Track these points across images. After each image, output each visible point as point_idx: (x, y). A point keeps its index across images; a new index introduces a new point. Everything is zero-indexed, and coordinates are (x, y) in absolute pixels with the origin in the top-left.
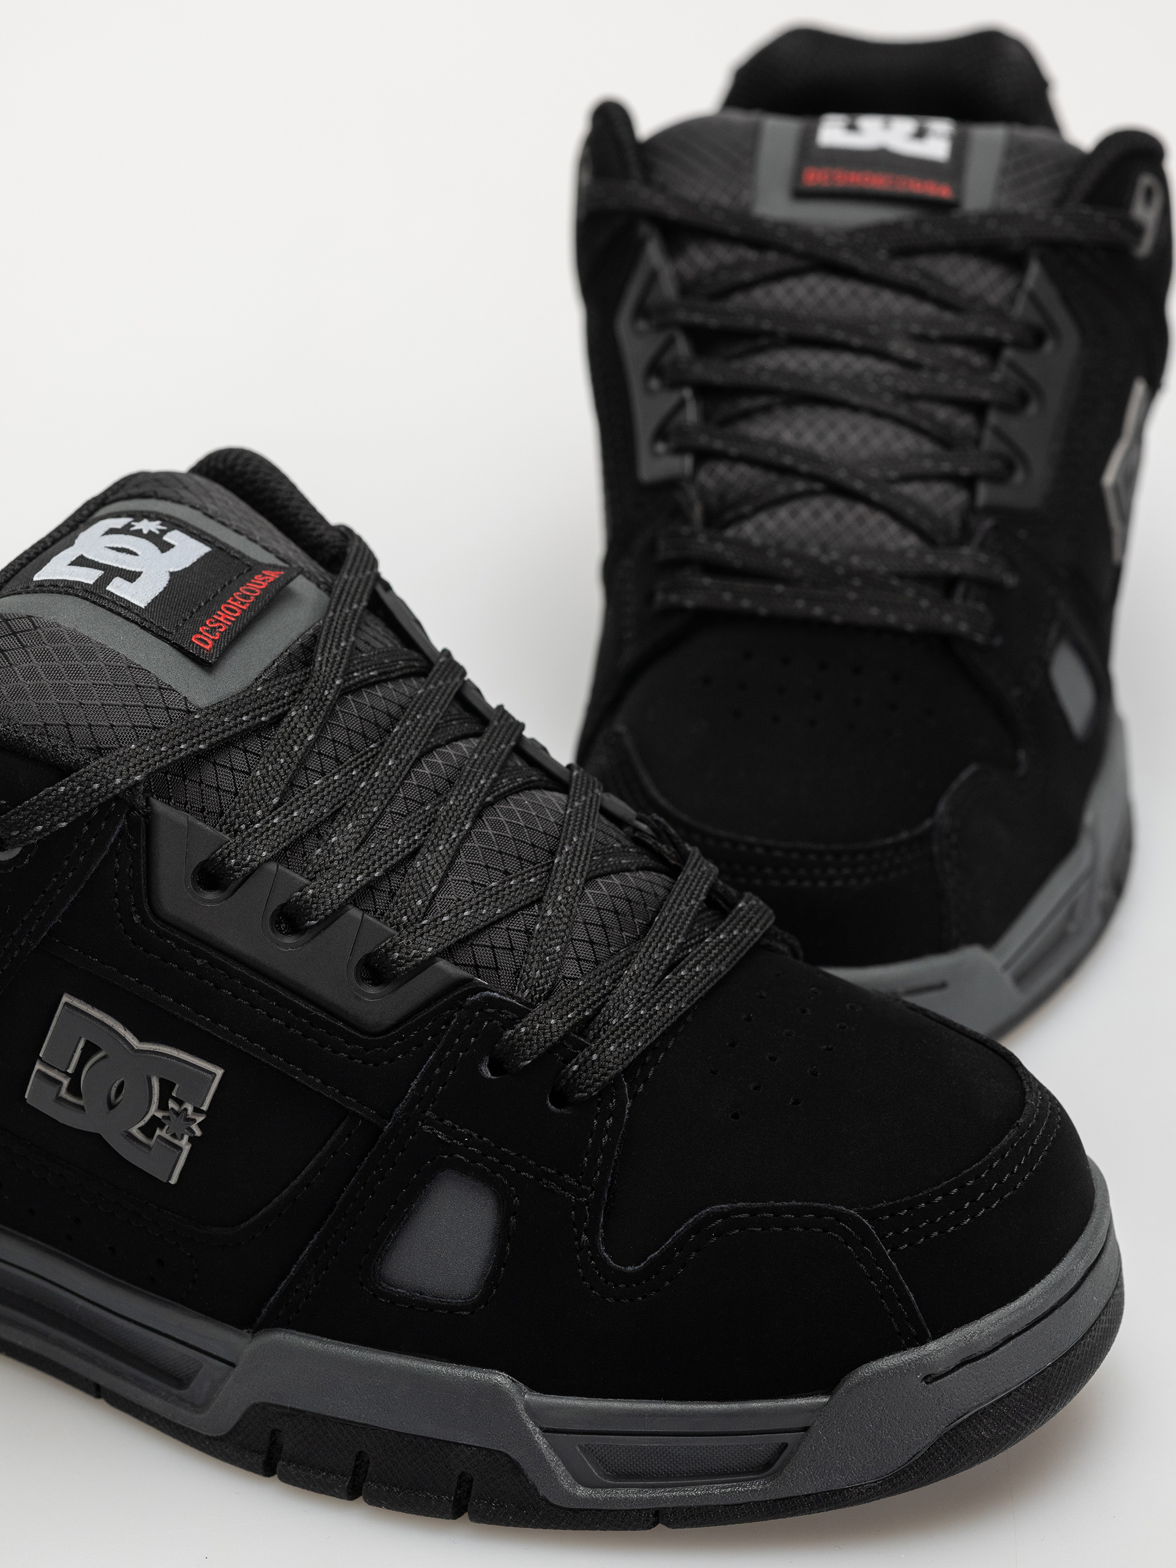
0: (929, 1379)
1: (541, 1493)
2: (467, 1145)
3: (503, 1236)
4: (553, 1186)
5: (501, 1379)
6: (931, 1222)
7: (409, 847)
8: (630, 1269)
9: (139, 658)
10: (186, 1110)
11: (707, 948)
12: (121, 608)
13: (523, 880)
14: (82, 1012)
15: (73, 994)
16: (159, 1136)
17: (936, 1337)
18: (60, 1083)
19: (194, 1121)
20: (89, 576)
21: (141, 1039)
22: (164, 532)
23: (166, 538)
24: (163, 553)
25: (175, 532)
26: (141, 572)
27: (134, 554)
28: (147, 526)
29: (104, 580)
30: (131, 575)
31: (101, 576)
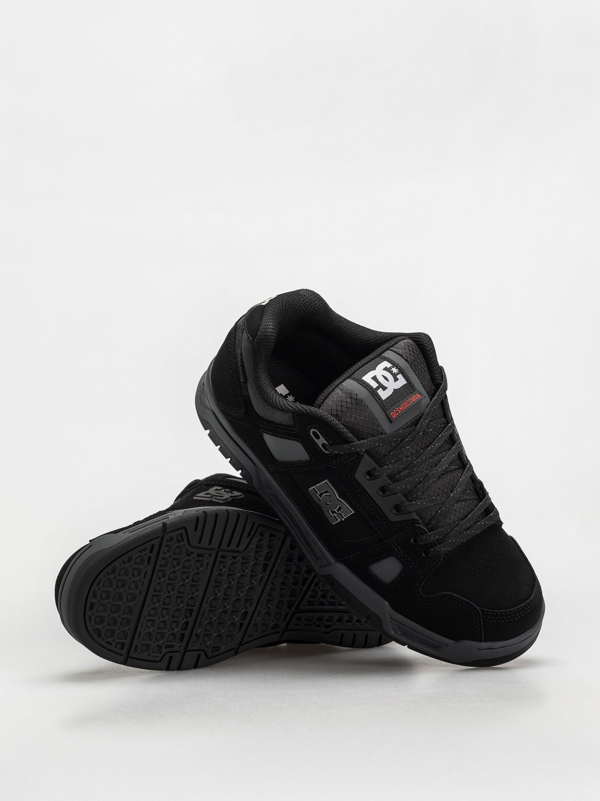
0: (478, 649)
1: (384, 628)
2: (401, 554)
3: (400, 574)
4: (416, 571)
5: (387, 603)
6: (495, 618)
7: (419, 481)
8: (424, 596)
9: (377, 416)
10: (343, 515)
11: (478, 526)
12: (377, 398)
13: (441, 498)
14: (329, 486)
15: (329, 480)
16: (334, 515)
17: (485, 641)
18: (318, 493)
19: (343, 517)
20: (374, 385)
21: (340, 497)
22: (398, 374)
23: (398, 376)
24: (395, 382)
25: (400, 375)
26: (387, 388)
27: (388, 380)
28: (395, 370)
29: (378, 388)
30: (384, 388)
31: (377, 387)
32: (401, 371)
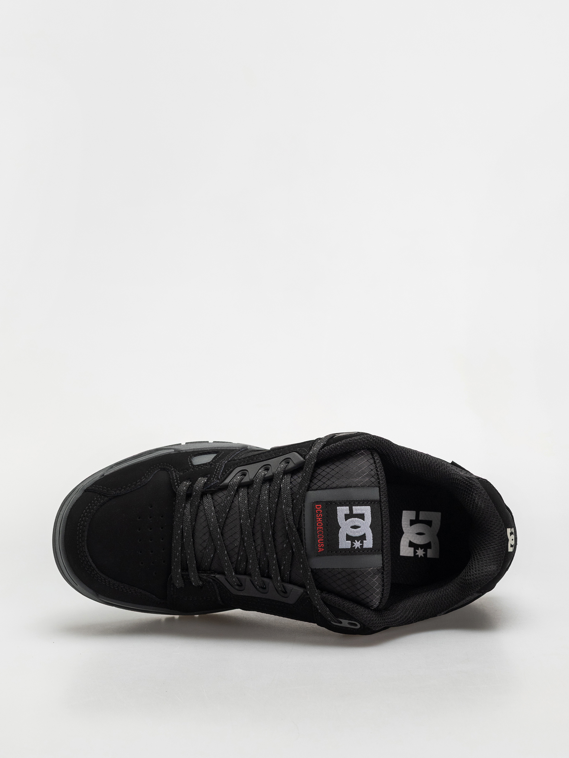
20: (356, 510)
22: (352, 545)
23: (350, 542)
24: (347, 535)
25: (349, 547)
26: (346, 521)
27: (352, 527)
28: (357, 544)
29: (351, 510)
30: (347, 517)
31: (353, 511)
32: (352, 551)
